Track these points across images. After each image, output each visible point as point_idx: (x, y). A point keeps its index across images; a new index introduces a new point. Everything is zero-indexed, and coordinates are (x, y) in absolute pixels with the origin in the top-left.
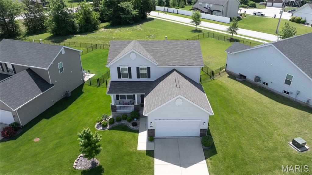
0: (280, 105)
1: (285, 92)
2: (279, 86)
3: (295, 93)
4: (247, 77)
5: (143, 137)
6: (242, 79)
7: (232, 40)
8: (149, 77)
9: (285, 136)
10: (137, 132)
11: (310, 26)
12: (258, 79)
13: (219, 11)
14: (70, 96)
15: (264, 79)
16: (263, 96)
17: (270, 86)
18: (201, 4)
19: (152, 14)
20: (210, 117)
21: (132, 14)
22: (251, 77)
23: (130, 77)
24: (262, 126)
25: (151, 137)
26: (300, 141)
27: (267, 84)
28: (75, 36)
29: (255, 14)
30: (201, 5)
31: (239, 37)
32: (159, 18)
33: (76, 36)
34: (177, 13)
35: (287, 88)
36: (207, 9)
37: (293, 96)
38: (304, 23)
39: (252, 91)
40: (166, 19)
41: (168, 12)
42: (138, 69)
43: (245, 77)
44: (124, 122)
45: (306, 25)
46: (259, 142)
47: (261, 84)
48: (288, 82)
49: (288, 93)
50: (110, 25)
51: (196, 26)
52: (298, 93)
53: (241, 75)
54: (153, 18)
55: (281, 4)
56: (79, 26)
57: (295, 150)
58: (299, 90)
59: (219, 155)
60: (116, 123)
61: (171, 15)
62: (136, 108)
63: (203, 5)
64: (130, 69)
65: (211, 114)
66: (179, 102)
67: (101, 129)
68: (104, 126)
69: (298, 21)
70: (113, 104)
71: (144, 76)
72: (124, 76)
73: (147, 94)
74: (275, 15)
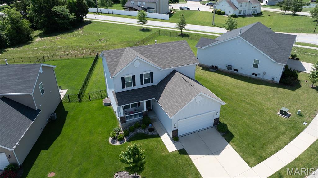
0: (255, 86)
1: (253, 74)
2: (248, 71)
3: (262, 74)
4: (219, 67)
5: (166, 139)
6: (214, 69)
7: (183, 35)
8: (152, 82)
9: (273, 109)
10: (158, 136)
12: (229, 67)
13: (153, 9)
14: (56, 119)
15: (234, 67)
16: (239, 81)
17: (241, 72)
18: (133, 2)
19: (89, 17)
21: (69, 18)
22: (222, 66)
23: (134, 85)
24: (252, 105)
25: (175, 138)
26: (286, 110)
27: (237, 70)
28: (6, 50)
29: (181, 8)
30: (133, 4)
31: (186, 32)
32: (96, 20)
33: (8, 51)
34: (113, 14)
35: (255, 71)
36: (141, 7)
37: (260, 77)
38: (224, 14)
39: (228, 78)
40: (105, 21)
41: (101, 13)
42: (141, 75)
43: (216, 67)
44: (139, 130)
45: (226, 16)
46: (258, 118)
47: (232, 70)
48: (256, 66)
49: (256, 75)
50: (44, 33)
51: (143, 25)
52: (265, 73)
53: (213, 66)
54: (91, 21)
56: (8, 38)
57: (283, 118)
58: (265, 71)
59: (236, 136)
60: (132, 134)
61: (107, 15)
62: (145, 115)
63: (135, 4)
64: (134, 77)
65: (224, 103)
66: (199, 99)
67: (118, 143)
68: (121, 140)
69: (220, 13)
70: (122, 115)
71: (147, 81)
72: (129, 85)
73: (158, 98)
74: (199, 9)
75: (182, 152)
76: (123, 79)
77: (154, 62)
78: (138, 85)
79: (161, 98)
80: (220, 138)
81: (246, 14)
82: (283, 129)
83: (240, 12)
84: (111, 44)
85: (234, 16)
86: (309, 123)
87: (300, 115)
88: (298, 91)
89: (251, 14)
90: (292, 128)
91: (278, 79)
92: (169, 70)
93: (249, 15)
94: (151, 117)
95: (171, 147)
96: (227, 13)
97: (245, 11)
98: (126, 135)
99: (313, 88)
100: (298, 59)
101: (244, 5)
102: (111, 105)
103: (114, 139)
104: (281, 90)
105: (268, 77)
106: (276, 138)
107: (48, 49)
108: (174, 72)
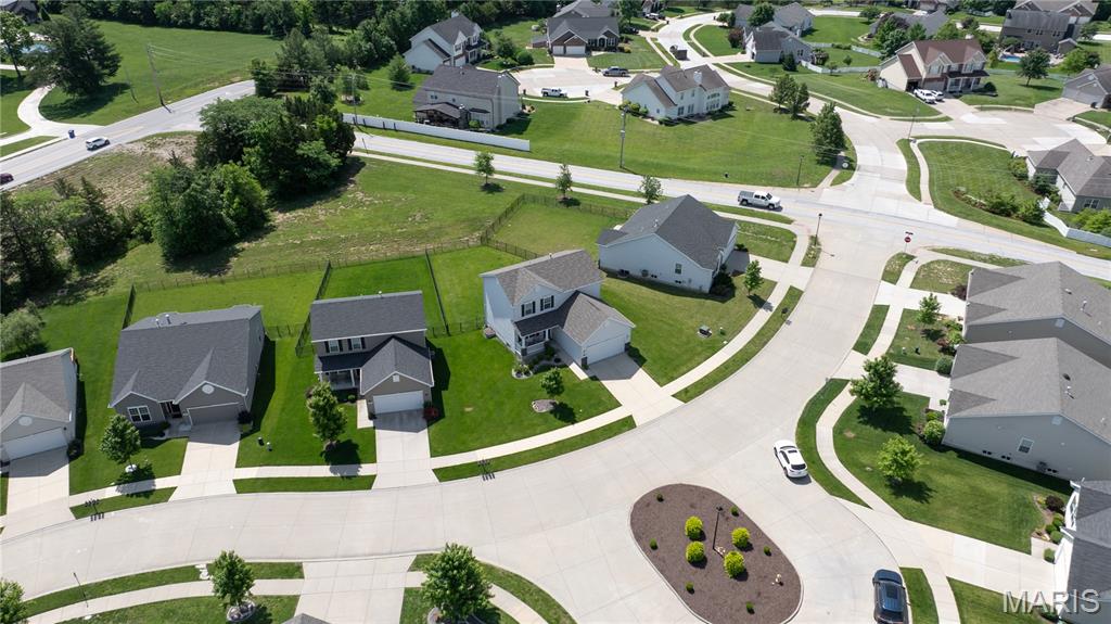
0: (677, 299)
1: (677, 282)
2: (668, 277)
3: (687, 280)
4: (631, 273)
5: (575, 368)
6: (624, 275)
7: (567, 202)
8: (553, 306)
9: (693, 328)
10: (566, 366)
11: (657, 123)
12: (645, 273)
13: (485, 112)
15: (652, 271)
16: (657, 292)
17: (659, 279)
18: (436, 94)
20: (633, 329)
21: (329, 166)
22: (635, 272)
23: (534, 312)
24: (672, 325)
25: (585, 366)
26: (705, 328)
27: (656, 277)
29: (545, 92)
30: (436, 98)
32: (367, 152)
34: (396, 130)
35: (678, 277)
36: (457, 107)
37: (685, 285)
38: (645, 115)
39: (644, 289)
40: (389, 154)
42: (542, 300)
43: (627, 272)
44: (544, 362)
45: (649, 120)
46: (674, 340)
47: (649, 277)
48: (678, 271)
49: (680, 283)
51: (487, 177)
52: (690, 281)
53: (622, 271)
55: (582, 49)
57: (703, 337)
58: (690, 278)
59: (649, 361)
60: (537, 366)
61: (382, 135)
62: (547, 345)
63: (442, 98)
64: (534, 303)
65: (634, 326)
66: (607, 323)
67: (524, 377)
68: (527, 373)
69: (635, 112)
70: (524, 347)
71: (547, 307)
72: (529, 312)
73: (562, 326)
74: (587, 92)
75: (594, 378)
76: (523, 306)
77: (553, 283)
78: (538, 312)
79: (566, 324)
80: (632, 363)
81: (695, 112)
82: (699, 349)
83: (681, 110)
84: (438, 224)
85: (668, 123)
86: (729, 341)
87: (723, 333)
88: (730, 303)
89: (705, 112)
90: (709, 348)
91: (706, 289)
92: (570, 292)
93: (701, 117)
94: (554, 346)
95: (582, 375)
96: (652, 113)
97: (691, 108)
98: (531, 368)
99: (750, 297)
100: (746, 250)
101: (688, 94)
102: (495, 336)
103: (519, 373)
104: (709, 302)
105: (694, 286)
106: (689, 360)
107: (322, 243)
108: (576, 294)
